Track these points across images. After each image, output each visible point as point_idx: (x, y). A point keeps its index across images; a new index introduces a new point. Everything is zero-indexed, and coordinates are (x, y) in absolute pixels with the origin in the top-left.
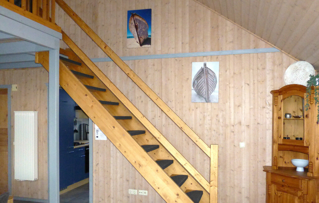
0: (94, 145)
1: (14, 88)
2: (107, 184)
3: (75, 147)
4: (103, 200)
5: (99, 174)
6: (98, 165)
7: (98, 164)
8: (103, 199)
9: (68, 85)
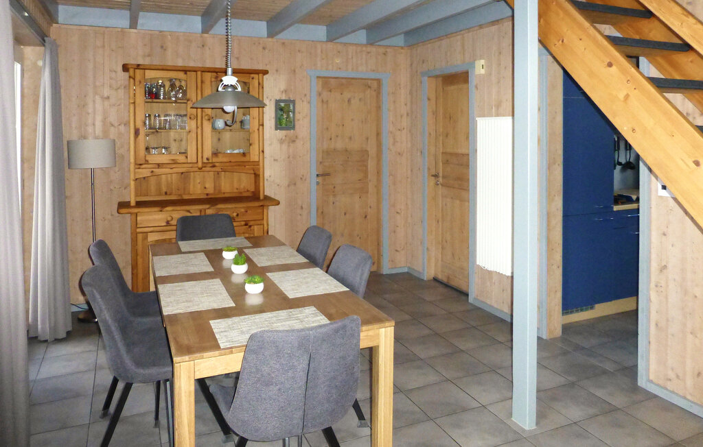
0: (653, 210)
1: (479, 68)
2: (691, 333)
3: (616, 208)
4: (678, 377)
5: (666, 298)
6: (665, 271)
7: (665, 267)
8: (680, 375)
9: (563, 41)
